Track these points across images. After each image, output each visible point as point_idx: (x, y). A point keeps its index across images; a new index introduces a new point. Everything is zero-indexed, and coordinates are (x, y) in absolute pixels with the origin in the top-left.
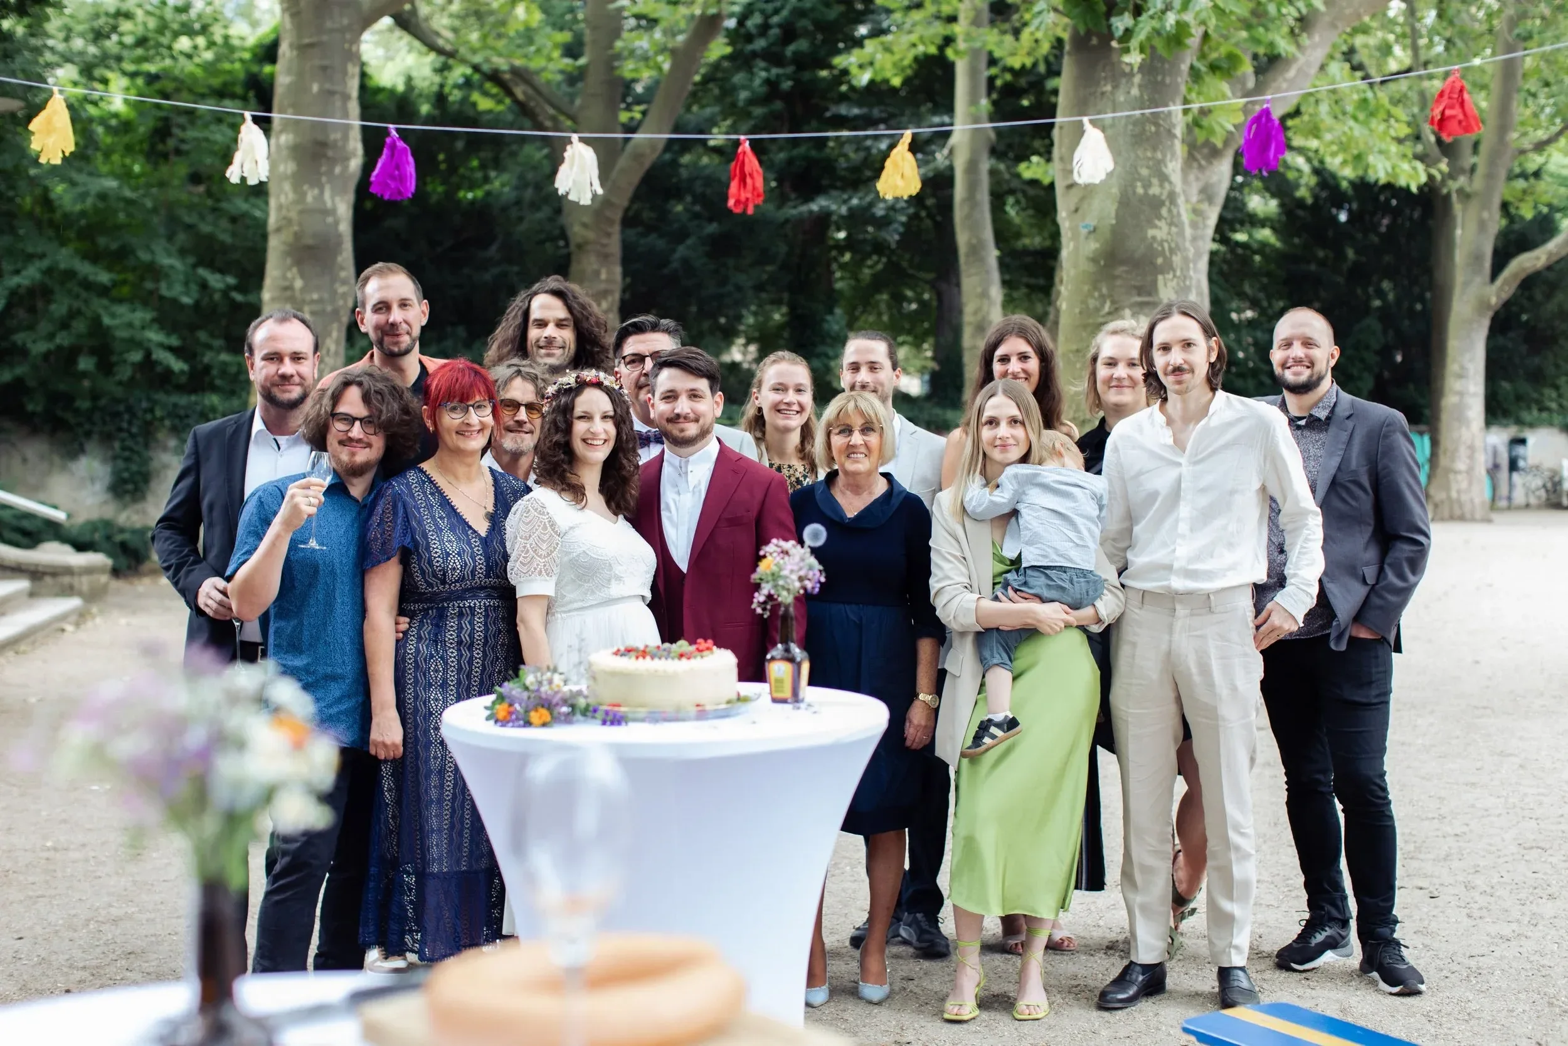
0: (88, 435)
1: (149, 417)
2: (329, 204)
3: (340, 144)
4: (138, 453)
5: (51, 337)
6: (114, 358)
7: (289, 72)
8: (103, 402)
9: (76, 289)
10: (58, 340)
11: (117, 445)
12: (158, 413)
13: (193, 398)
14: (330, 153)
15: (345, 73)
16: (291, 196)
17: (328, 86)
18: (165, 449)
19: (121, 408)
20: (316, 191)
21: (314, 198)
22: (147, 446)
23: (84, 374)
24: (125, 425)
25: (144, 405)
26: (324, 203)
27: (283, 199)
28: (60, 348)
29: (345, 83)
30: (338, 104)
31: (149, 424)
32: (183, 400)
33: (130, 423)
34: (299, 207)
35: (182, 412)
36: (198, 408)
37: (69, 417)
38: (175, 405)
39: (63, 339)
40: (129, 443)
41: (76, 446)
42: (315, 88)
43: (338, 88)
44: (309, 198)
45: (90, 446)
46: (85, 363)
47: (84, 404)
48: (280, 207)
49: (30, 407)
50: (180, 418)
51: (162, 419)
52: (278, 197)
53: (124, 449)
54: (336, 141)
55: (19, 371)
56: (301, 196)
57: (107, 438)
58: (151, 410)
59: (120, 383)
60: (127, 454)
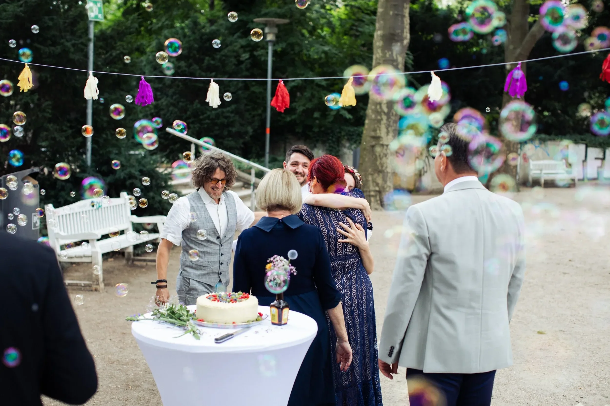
0: (317, 141)
1: (339, 135)
2: (395, 57)
3: (400, 34)
4: (335, 148)
5: (304, 105)
6: (327, 113)
7: (382, 7)
8: (323, 129)
9: (315, 87)
10: (307, 106)
11: (327, 145)
12: (343, 134)
13: (356, 128)
14: (396, 38)
15: (403, 7)
16: (381, 54)
17: (396, 12)
18: (345, 147)
19: (329, 131)
20: (390, 53)
21: (390, 55)
22: (338, 146)
23: (316, 119)
24: (330, 138)
25: (338, 130)
26: (393, 57)
27: (378, 56)
28: (308, 109)
29: (403, 11)
30: (400, 19)
31: (339, 137)
32: (352, 129)
33: (332, 137)
34: (384, 59)
35: (351, 134)
36: (357, 132)
37: (311, 134)
38: (349, 131)
39: (309, 105)
40: (332, 144)
41: (313, 145)
42: (391, 13)
43: (400, 13)
44: (388, 55)
45: (318, 145)
46: (316, 115)
47: (316, 130)
48: (377, 59)
49: (297, 130)
50: (350, 135)
51: (344, 136)
52: (376, 55)
53: (330, 146)
54: (398, 33)
55: (294, 117)
56: (384, 54)
57: (324, 142)
58: (340, 133)
59: (329, 122)
60: (331, 148)
